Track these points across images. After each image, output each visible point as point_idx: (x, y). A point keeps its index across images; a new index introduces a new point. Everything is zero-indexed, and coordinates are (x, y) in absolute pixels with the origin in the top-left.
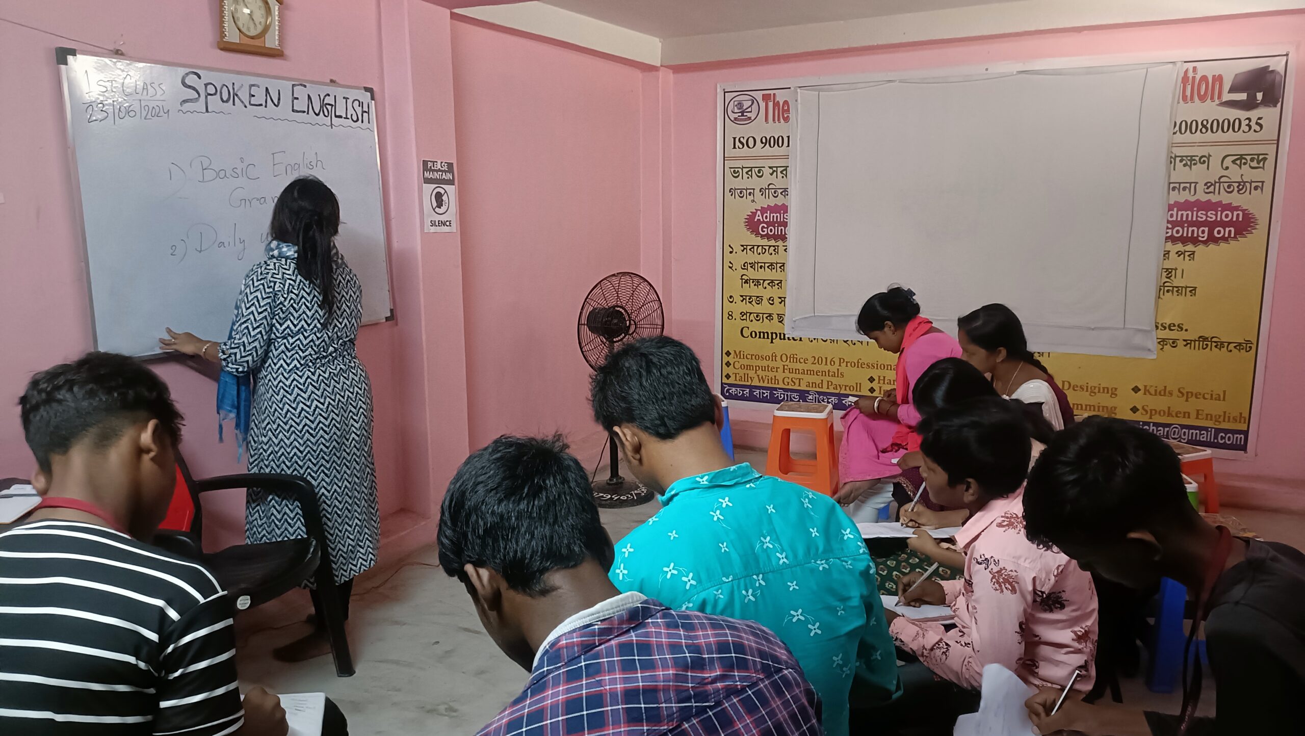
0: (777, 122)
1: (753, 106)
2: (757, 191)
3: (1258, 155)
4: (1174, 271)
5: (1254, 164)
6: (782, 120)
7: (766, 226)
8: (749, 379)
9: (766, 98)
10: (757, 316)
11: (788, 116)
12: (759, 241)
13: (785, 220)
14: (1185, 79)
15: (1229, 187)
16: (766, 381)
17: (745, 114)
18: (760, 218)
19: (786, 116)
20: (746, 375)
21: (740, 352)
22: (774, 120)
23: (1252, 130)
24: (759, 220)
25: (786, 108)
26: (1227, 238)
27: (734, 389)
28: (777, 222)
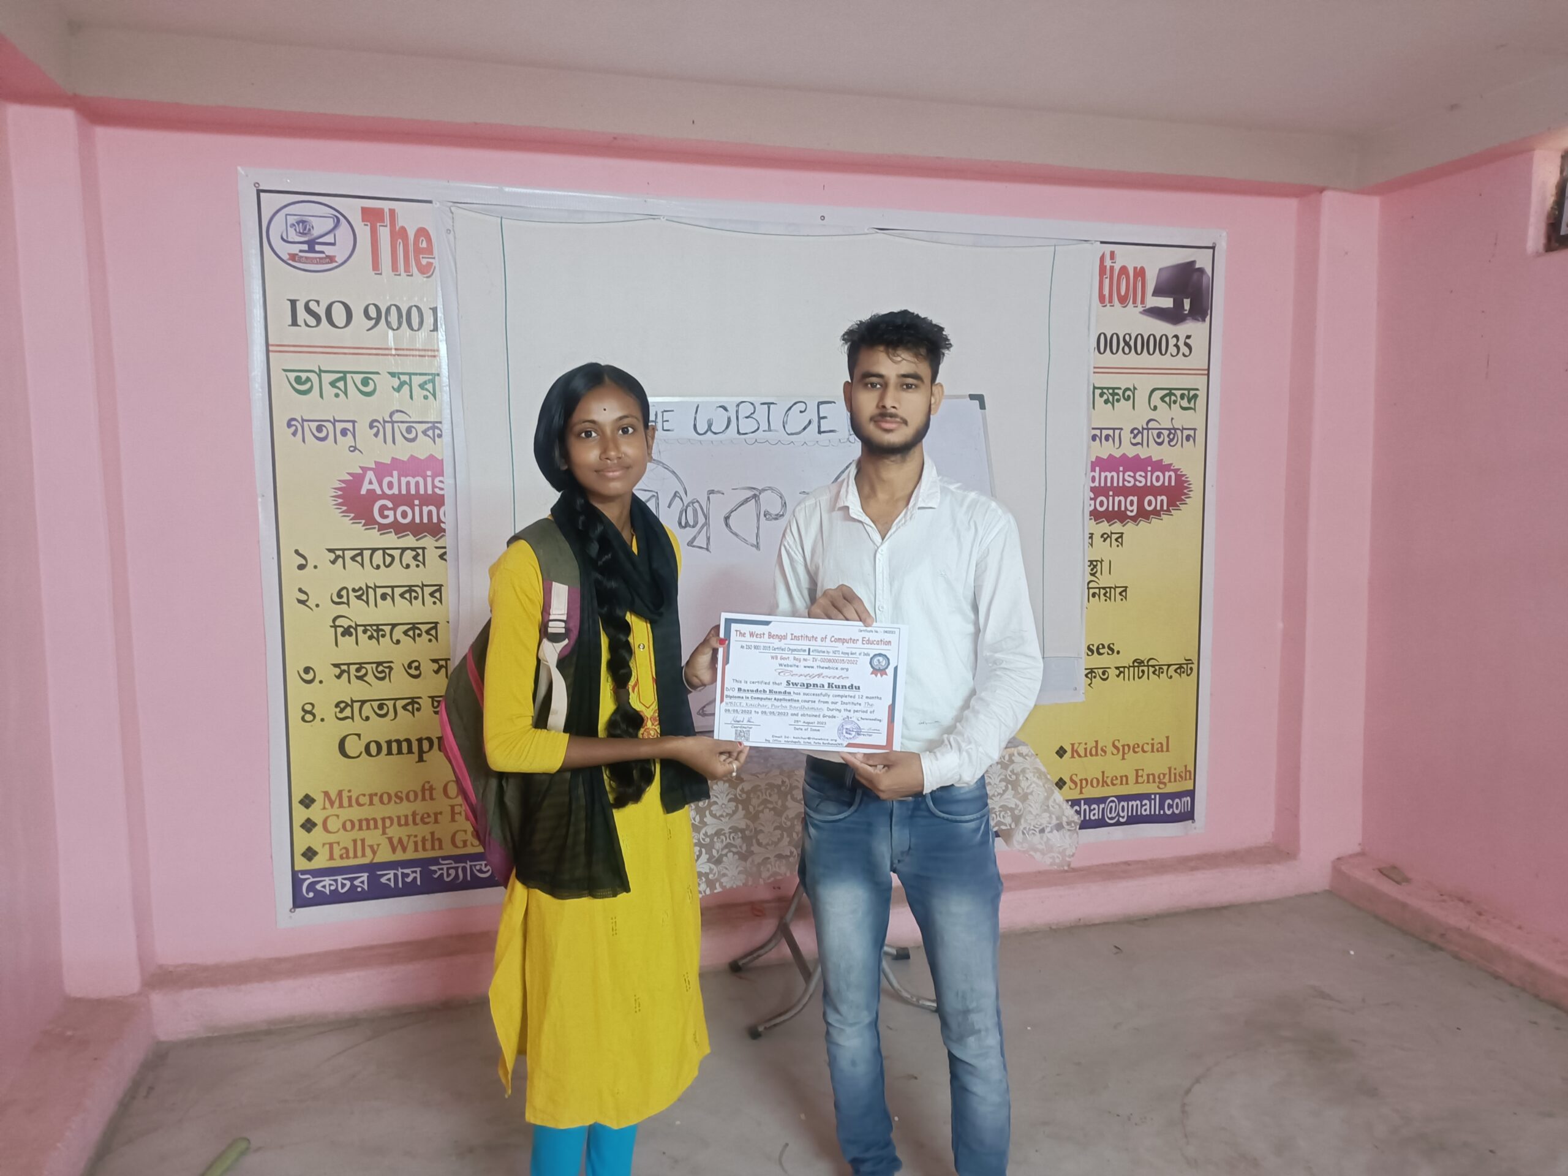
0: (403, 274)
1: (338, 232)
3: (1189, 390)
4: (1099, 563)
5: (1185, 403)
6: (414, 270)
7: (390, 505)
8: (368, 851)
9: (372, 216)
10: (381, 707)
11: (430, 264)
12: (374, 538)
13: (437, 491)
14: (1102, 269)
15: (1159, 436)
16: (411, 847)
17: (318, 248)
18: (375, 486)
19: (424, 262)
20: (359, 843)
21: (340, 794)
22: (395, 268)
23: (1181, 353)
24: (371, 492)
25: (424, 245)
26: (1159, 511)
27: (327, 880)
28: (417, 495)
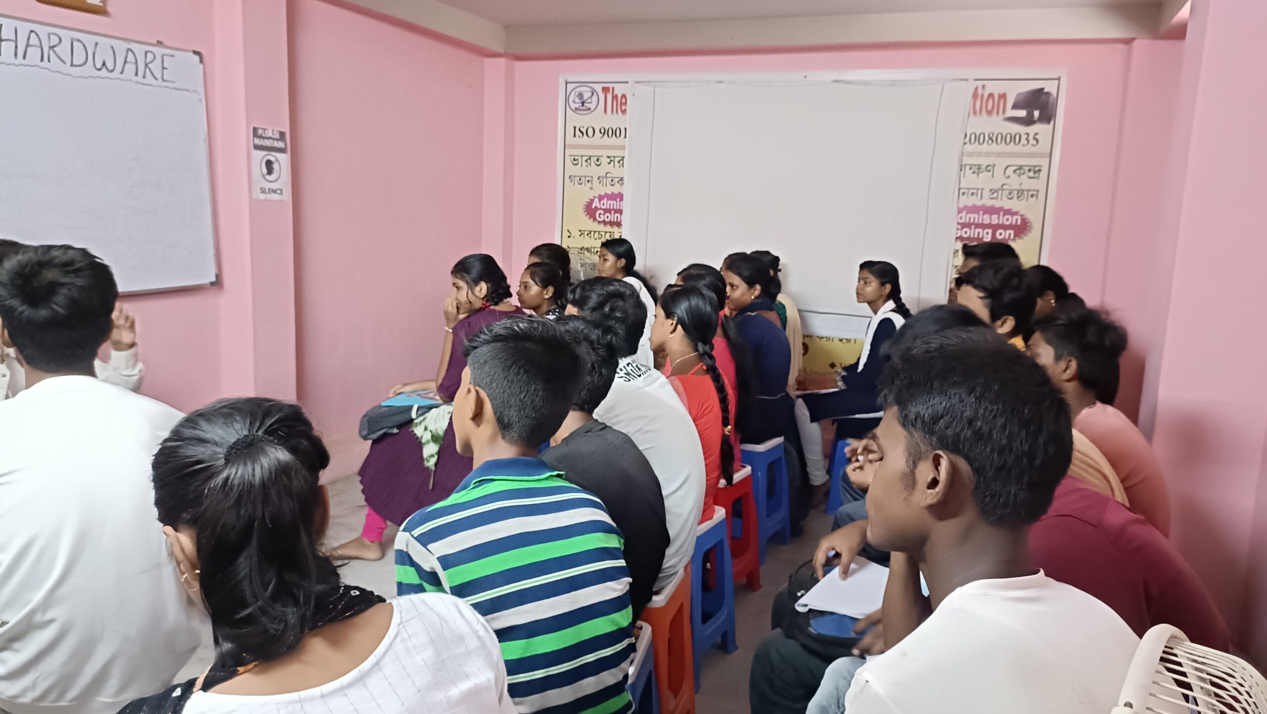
0: (615, 114)
1: (592, 98)
2: (595, 179)
3: (1035, 166)
5: (1031, 174)
6: (619, 112)
7: (603, 213)
9: (605, 90)
11: (625, 110)
12: (595, 226)
13: (621, 208)
14: (975, 95)
15: (1010, 194)
17: (585, 105)
18: (598, 204)
19: (623, 108)
22: (612, 111)
23: (1030, 144)
24: (596, 207)
25: (624, 101)
28: (613, 209)
